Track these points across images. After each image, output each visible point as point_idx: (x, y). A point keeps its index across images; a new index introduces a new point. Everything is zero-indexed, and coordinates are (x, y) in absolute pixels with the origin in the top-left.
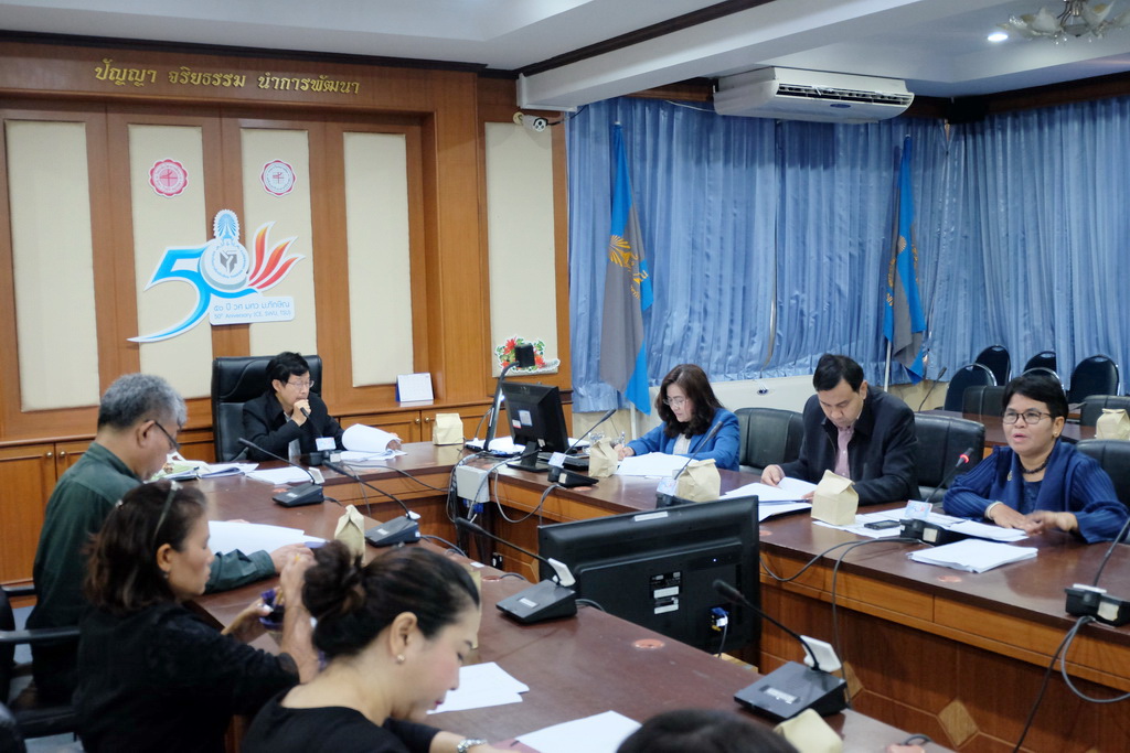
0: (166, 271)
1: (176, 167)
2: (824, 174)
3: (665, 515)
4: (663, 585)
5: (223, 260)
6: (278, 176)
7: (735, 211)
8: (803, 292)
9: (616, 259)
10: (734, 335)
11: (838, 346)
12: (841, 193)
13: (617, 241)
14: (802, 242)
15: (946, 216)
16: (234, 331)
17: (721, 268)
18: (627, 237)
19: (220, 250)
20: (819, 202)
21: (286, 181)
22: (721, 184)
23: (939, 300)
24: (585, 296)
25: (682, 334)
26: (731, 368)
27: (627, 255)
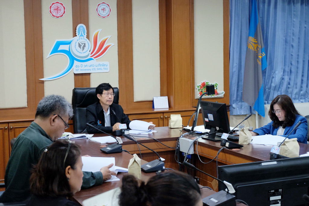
0: (56, 50)
1: (61, 5)
3: (275, 163)
4: (274, 195)
5: (80, 46)
6: (103, 9)
7: (305, 26)
9: (251, 47)
10: (303, 82)
13: (252, 39)
16: (84, 77)
17: (298, 52)
18: (256, 37)
19: (78, 41)
21: (107, 12)
22: (299, 13)
24: (237, 63)
25: (280, 81)
26: (302, 97)
27: (256, 45)
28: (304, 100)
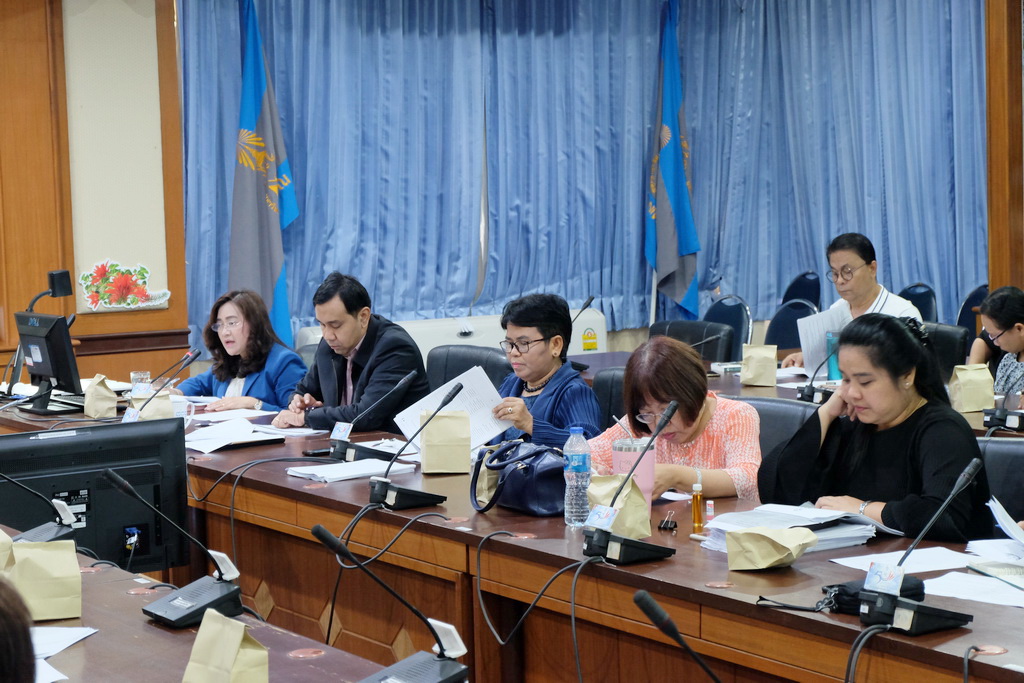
2: (555, 43)
7: (426, 93)
8: (528, 201)
9: (247, 162)
10: (427, 258)
11: (584, 273)
12: (582, 66)
13: (248, 137)
14: (524, 132)
15: (740, 94)
17: (407, 170)
18: (260, 130)
20: (549, 79)
22: (401, 57)
23: (732, 210)
24: (210, 208)
25: (349, 258)
26: (425, 302)
27: (261, 155)
28: (433, 312)
